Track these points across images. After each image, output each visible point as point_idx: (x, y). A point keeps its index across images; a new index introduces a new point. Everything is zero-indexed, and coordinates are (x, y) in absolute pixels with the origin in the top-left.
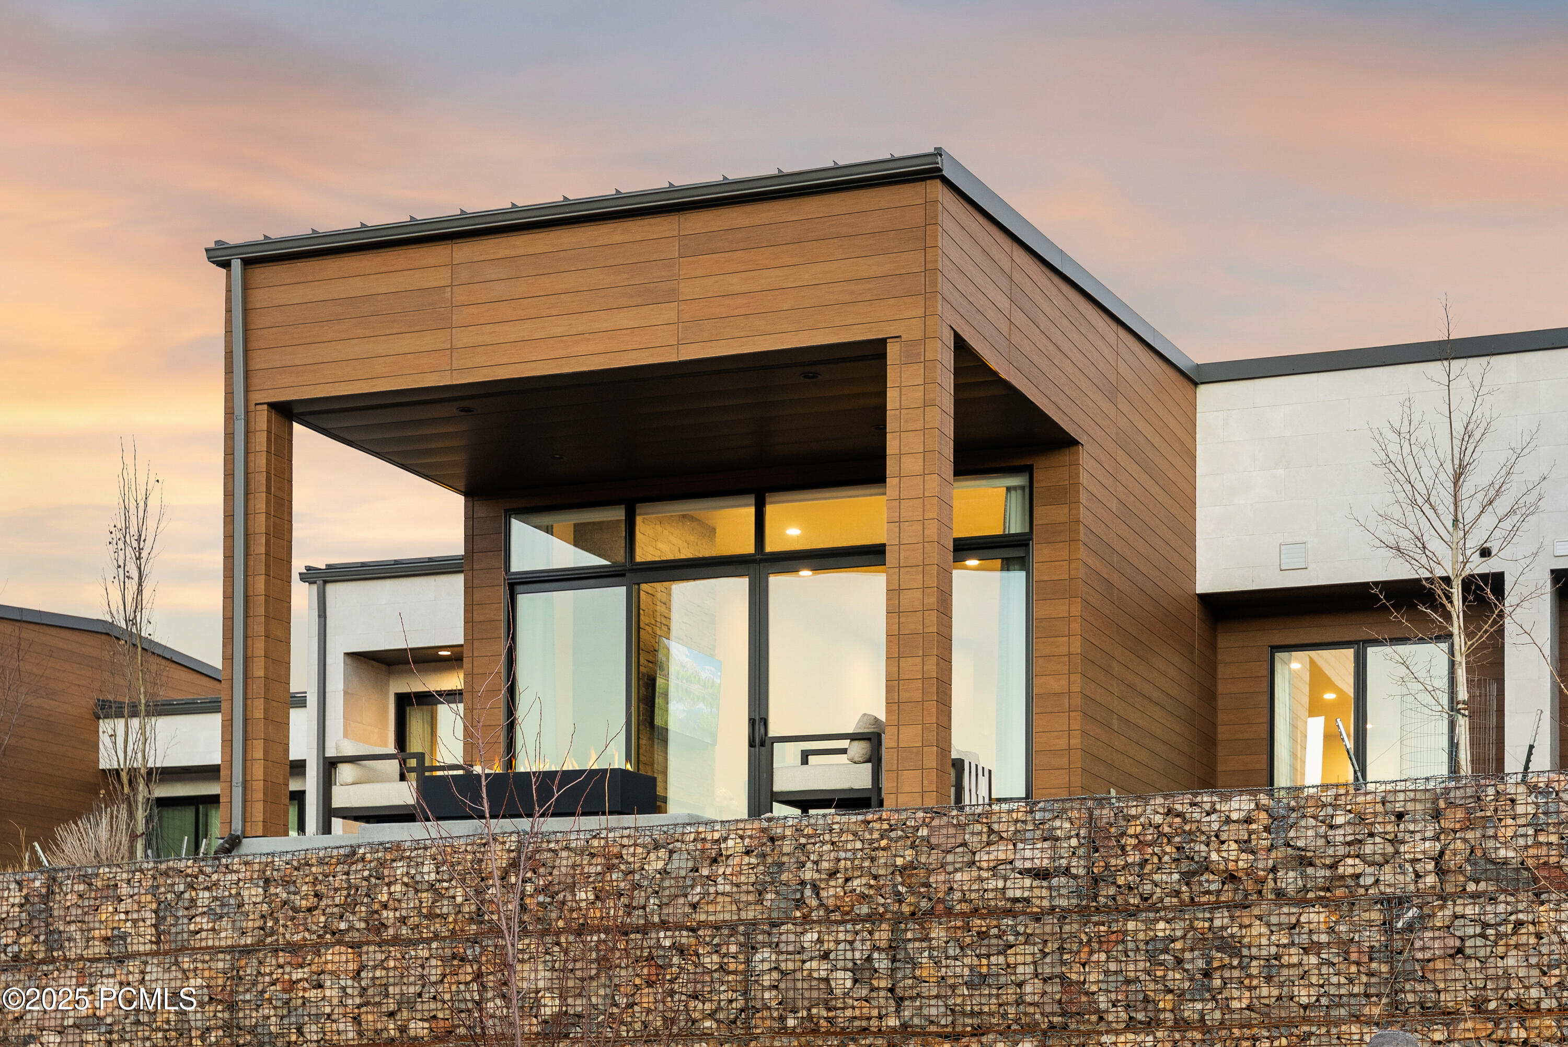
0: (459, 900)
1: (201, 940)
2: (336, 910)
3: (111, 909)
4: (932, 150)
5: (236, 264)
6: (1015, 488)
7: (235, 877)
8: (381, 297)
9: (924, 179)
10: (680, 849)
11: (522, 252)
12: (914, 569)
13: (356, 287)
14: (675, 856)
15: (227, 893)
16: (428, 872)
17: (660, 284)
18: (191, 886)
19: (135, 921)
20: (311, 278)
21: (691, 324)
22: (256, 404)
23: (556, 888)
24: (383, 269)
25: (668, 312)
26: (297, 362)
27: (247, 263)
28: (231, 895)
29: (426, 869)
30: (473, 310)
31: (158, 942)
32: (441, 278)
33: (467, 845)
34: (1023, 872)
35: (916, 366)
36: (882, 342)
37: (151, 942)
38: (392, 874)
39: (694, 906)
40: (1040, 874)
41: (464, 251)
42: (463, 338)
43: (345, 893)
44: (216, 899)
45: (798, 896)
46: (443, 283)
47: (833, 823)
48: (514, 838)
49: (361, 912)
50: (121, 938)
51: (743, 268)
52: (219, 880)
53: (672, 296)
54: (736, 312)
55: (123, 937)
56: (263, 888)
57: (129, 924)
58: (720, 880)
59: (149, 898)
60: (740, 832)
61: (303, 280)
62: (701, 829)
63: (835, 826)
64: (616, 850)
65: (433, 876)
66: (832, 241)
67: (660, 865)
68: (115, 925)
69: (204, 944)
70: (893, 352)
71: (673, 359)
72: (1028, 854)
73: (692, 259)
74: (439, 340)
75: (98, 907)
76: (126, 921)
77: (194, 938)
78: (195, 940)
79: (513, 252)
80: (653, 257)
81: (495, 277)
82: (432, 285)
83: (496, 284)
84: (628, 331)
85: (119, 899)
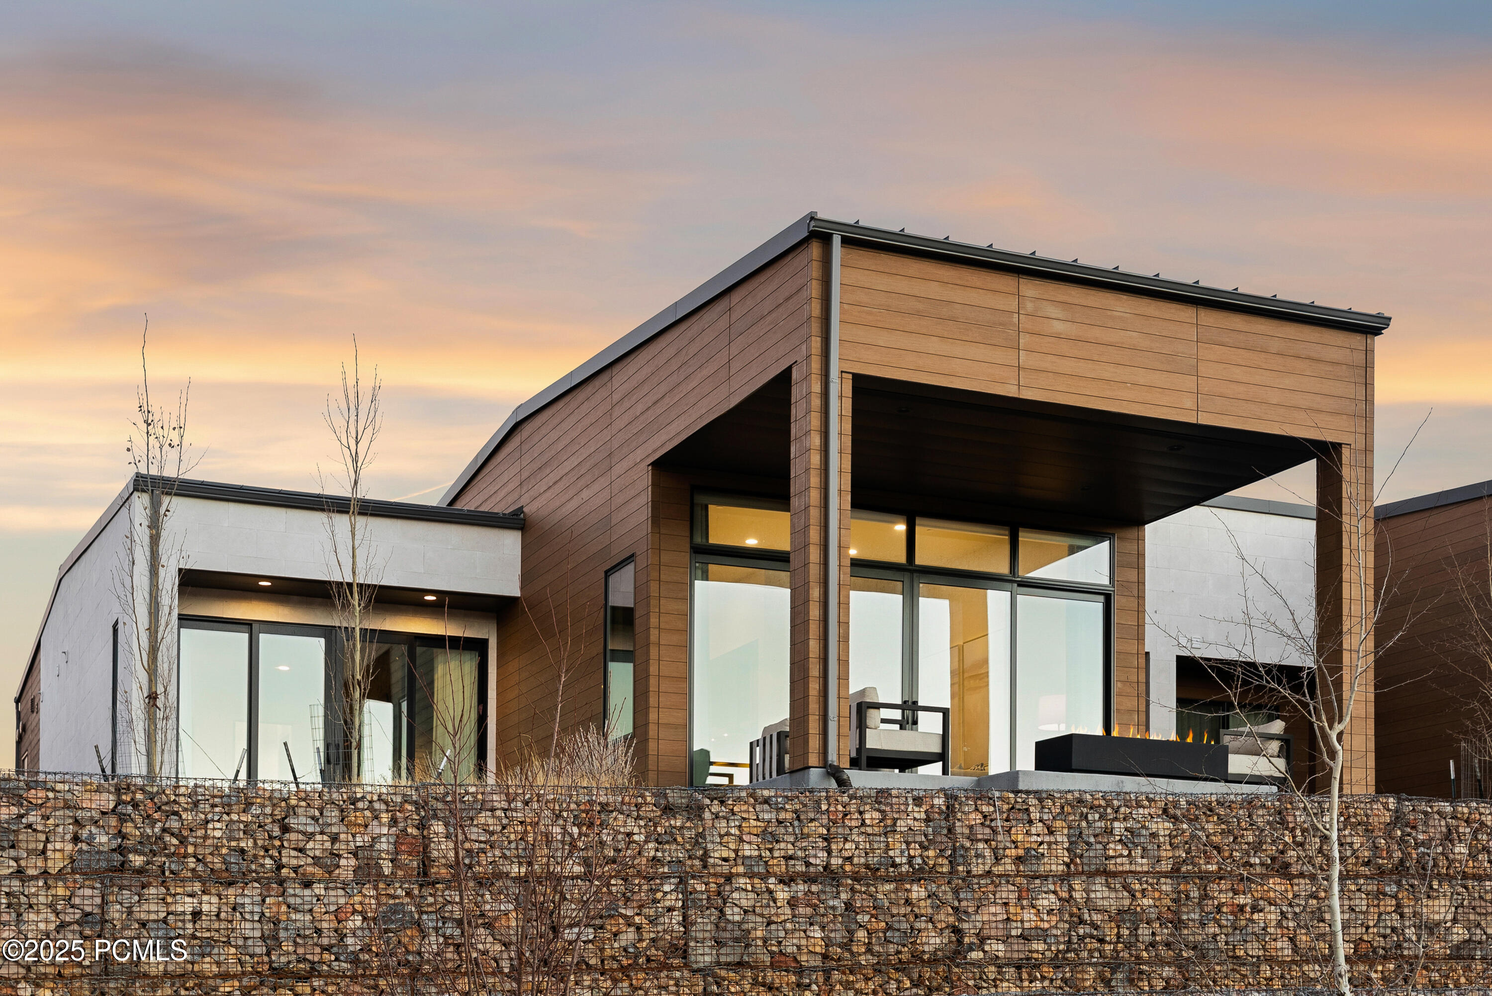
1: (1119, 865)
3: (1024, 831)
5: (837, 240)
9: (1364, 332)
11: (1077, 301)
15: (1139, 825)
17: (1183, 359)
19: (1050, 844)
22: (845, 372)
24: (959, 282)
25: (1190, 383)
26: (881, 343)
27: (846, 241)
30: (1038, 338)
32: (1011, 304)
42: (1027, 360)
46: (1013, 309)
53: (1193, 371)
61: (887, 271)
66: (1305, 360)
73: (1207, 345)
74: (1007, 357)
75: (1011, 828)
76: (1041, 843)
77: (1113, 862)
78: (1115, 864)
79: (1070, 300)
80: (1179, 336)
81: (1054, 316)
82: (1001, 307)
83: (1055, 322)
84: (1160, 390)
85: (1030, 822)
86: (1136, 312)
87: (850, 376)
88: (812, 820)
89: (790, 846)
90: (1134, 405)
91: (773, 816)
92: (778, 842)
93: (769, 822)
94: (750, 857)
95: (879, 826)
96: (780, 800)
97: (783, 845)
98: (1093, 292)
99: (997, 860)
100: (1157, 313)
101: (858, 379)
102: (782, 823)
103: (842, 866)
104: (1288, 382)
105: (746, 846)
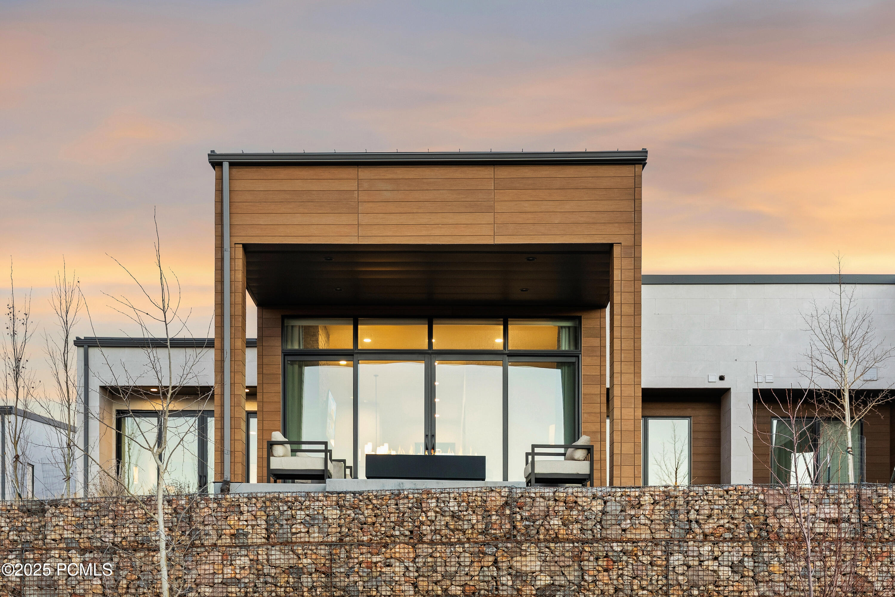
0: (475, 521)
1: (301, 538)
2: (392, 524)
3: (236, 518)
4: (641, 150)
5: (226, 165)
6: (565, 327)
7: (321, 504)
8: (314, 192)
9: (634, 164)
10: (611, 500)
11: (401, 177)
12: (629, 363)
13: (298, 185)
14: (608, 504)
15: (316, 513)
16: (453, 506)
17: (483, 202)
18: (290, 508)
19: (253, 526)
20: (269, 178)
21: (502, 225)
22: (235, 244)
23: (538, 517)
24: (315, 177)
25: (488, 218)
26: (261, 223)
27: (232, 165)
28: (318, 513)
29: (451, 504)
30: (371, 205)
31: (268, 538)
32: (353, 185)
33: (477, 492)
34: (824, 520)
35: (630, 259)
36: (611, 246)
37: (264, 538)
38: (428, 506)
39: (624, 530)
40: (835, 521)
41: (365, 173)
42: (364, 219)
43: (397, 515)
44: (308, 515)
45: (688, 527)
46: (353, 189)
47: (708, 490)
48: (507, 490)
49: (409, 526)
50: (244, 535)
51: (531, 199)
52: (310, 505)
53: (491, 209)
54: (528, 222)
55: (246, 535)
56: (340, 510)
57: (249, 527)
58: (642, 517)
59: (263, 513)
60: (652, 493)
61: (265, 178)
62: (627, 490)
63: (710, 492)
64: (572, 499)
65: (456, 508)
66: (582, 190)
67: (600, 508)
68: (241, 527)
69: (302, 540)
70: (616, 250)
71: (491, 242)
72: (827, 511)
73: (501, 191)
74: (350, 219)
75: (227, 517)
76: (247, 526)
77: (295, 536)
78: (296, 537)
79: (395, 176)
80: (479, 188)
81: (384, 188)
82: (346, 189)
83: (385, 193)
84: (465, 225)
85: (241, 513)
86: (446, 177)
87: (241, 246)
88: (105, 516)
89: (90, 531)
90: (443, 237)
91: (82, 514)
92: (84, 529)
93: (79, 517)
94: (67, 538)
95: (142, 518)
96: (86, 505)
97: (86, 531)
98: (413, 169)
99: (220, 537)
100: (462, 176)
101: (246, 247)
102: (87, 518)
103: (121, 542)
104: (568, 207)
105: (65, 532)
